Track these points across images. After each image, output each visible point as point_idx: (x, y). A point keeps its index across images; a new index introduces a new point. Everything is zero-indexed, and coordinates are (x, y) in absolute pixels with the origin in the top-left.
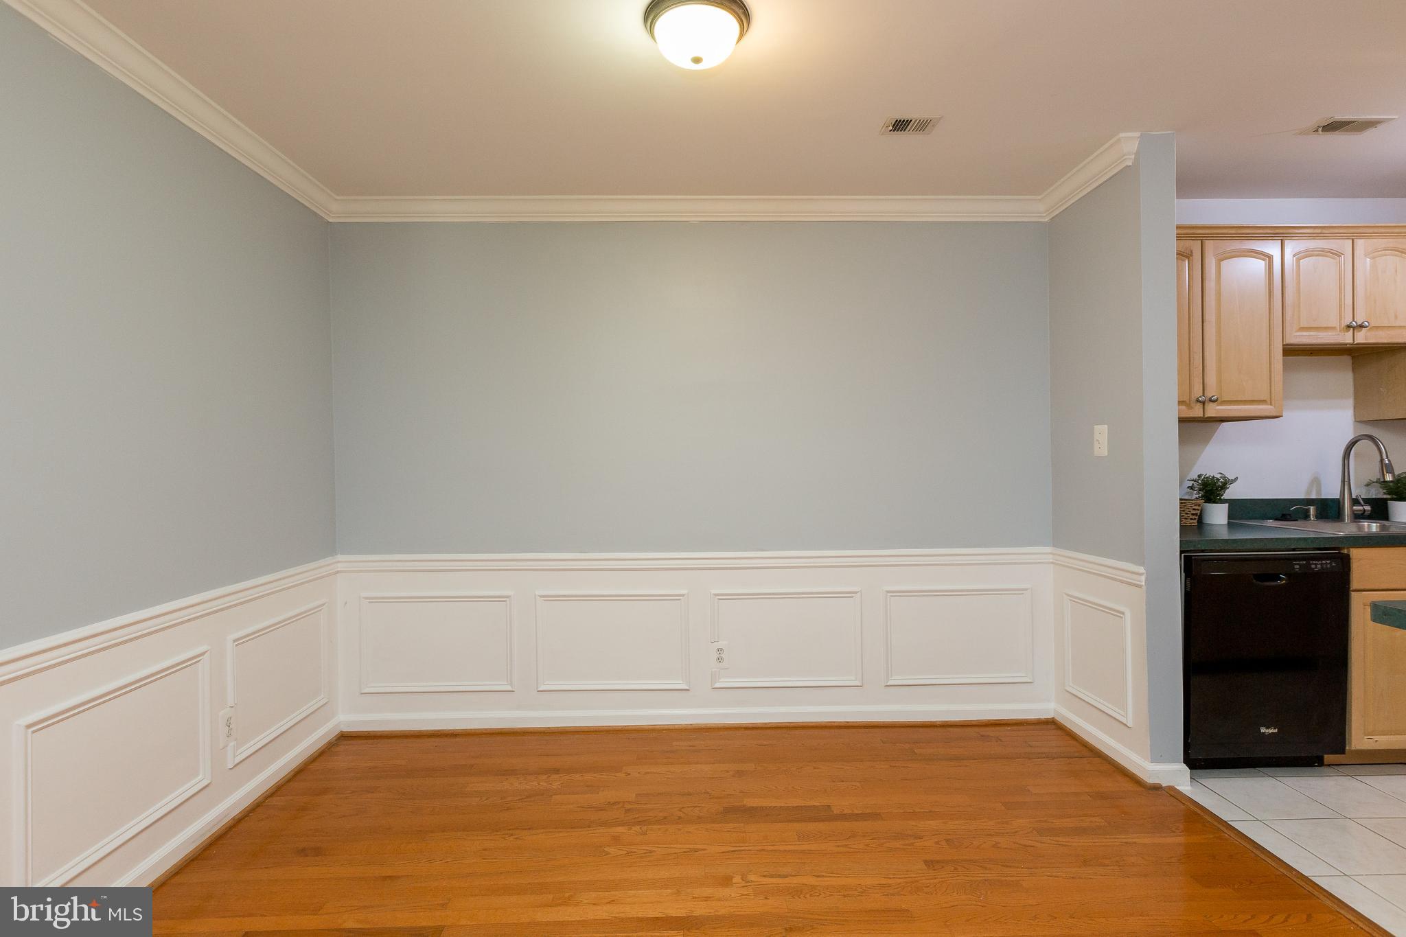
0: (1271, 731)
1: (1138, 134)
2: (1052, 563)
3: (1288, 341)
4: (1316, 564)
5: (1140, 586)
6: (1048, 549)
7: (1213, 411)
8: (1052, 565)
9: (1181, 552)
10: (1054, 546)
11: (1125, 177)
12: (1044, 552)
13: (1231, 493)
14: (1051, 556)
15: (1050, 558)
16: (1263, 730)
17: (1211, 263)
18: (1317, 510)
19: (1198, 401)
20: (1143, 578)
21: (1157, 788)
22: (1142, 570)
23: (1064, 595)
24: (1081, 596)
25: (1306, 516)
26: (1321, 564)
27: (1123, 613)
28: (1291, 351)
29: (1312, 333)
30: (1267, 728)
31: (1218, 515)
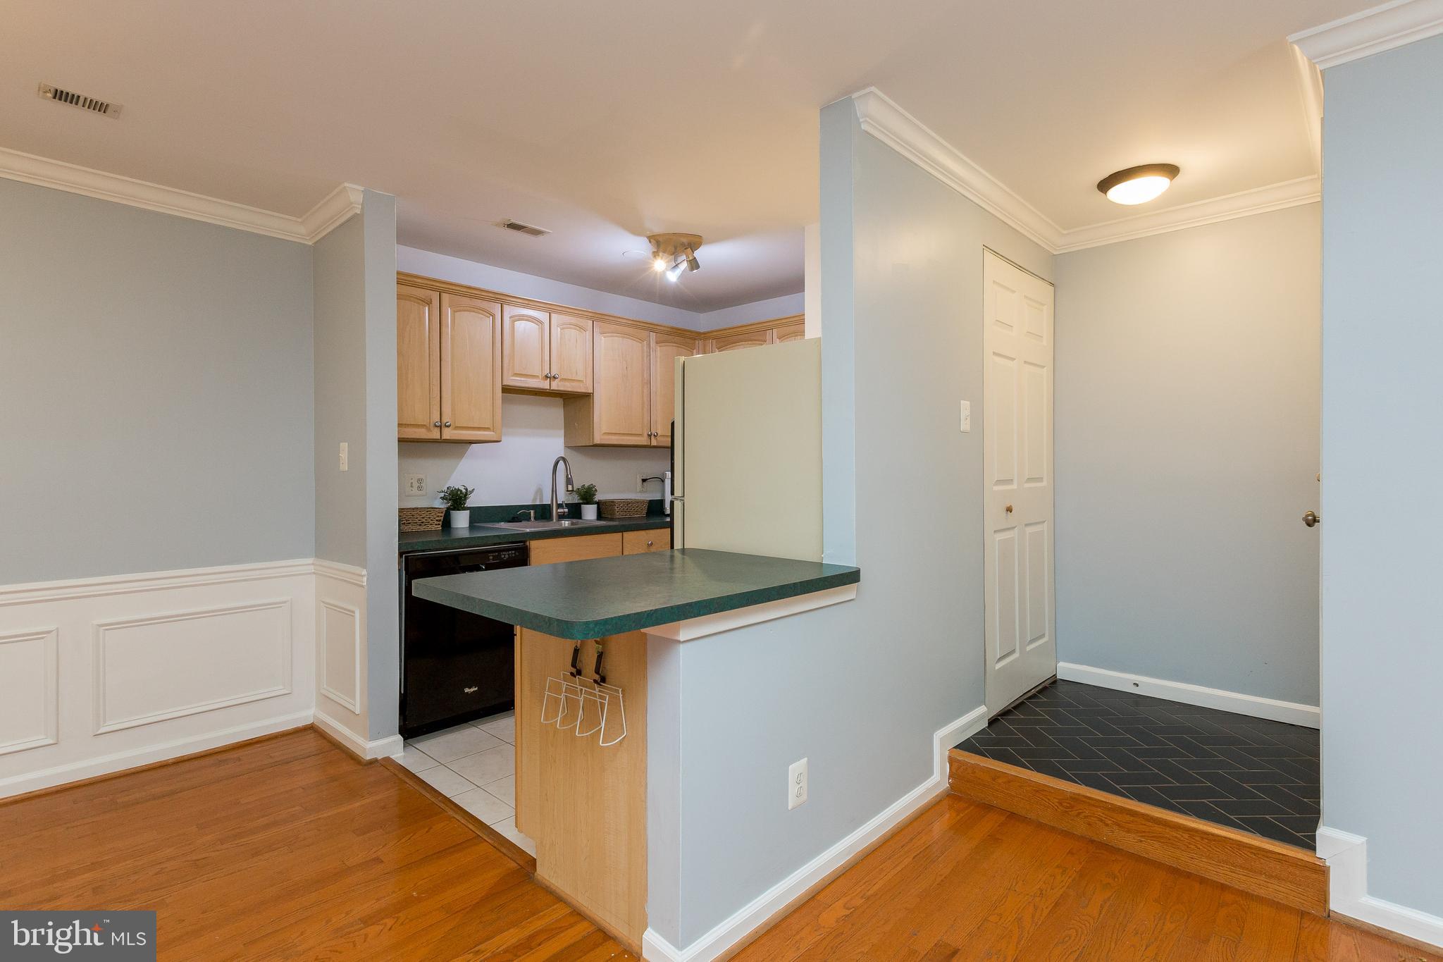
0: (472, 690)
1: (362, 188)
2: (314, 573)
3: (505, 383)
4: (505, 555)
5: (362, 586)
6: (310, 561)
7: (448, 434)
8: (314, 575)
9: (401, 555)
10: (317, 556)
11: (353, 223)
12: (306, 564)
13: (471, 502)
14: (312, 567)
15: (312, 569)
16: (467, 690)
17: (448, 312)
18: (535, 513)
19: (436, 426)
20: (365, 579)
21: (374, 762)
22: (364, 572)
23: (322, 604)
24: (332, 602)
25: (529, 519)
26: (509, 555)
27: (353, 612)
28: (507, 390)
29: (523, 379)
30: (470, 688)
31: (461, 520)
